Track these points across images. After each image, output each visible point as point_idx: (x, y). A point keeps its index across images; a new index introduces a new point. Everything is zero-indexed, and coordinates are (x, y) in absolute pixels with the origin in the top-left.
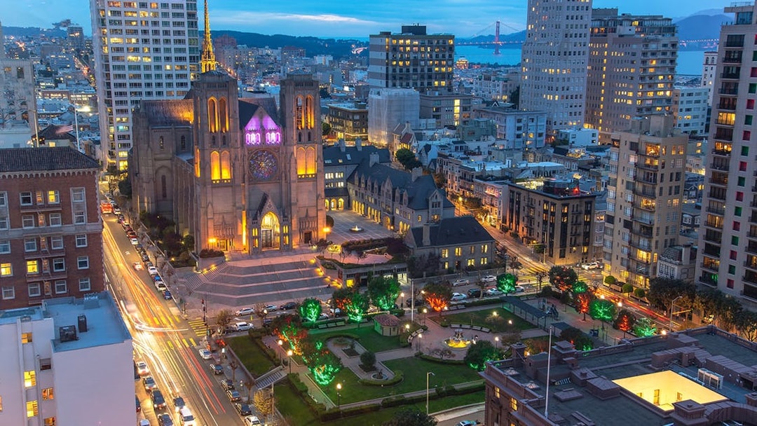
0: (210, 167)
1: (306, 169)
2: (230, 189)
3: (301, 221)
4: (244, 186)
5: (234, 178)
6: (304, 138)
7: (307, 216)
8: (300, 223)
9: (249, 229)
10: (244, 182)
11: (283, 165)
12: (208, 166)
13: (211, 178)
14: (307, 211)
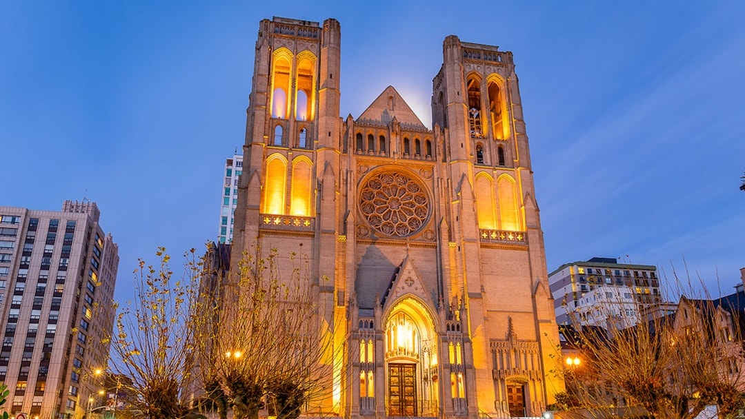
0: (261, 183)
1: (499, 221)
2: (308, 243)
3: (495, 348)
4: (345, 244)
5: (319, 214)
6: (490, 155)
7: (510, 335)
8: (494, 352)
9: (353, 338)
10: (345, 233)
11: (442, 205)
12: (255, 179)
13: (258, 208)
14: (510, 320)
